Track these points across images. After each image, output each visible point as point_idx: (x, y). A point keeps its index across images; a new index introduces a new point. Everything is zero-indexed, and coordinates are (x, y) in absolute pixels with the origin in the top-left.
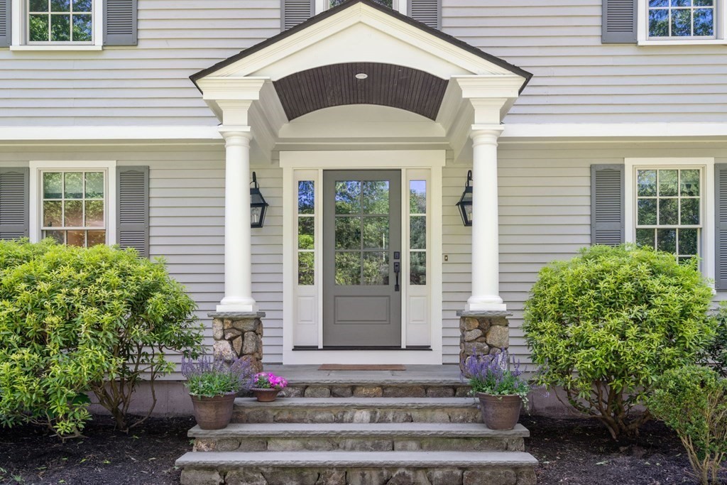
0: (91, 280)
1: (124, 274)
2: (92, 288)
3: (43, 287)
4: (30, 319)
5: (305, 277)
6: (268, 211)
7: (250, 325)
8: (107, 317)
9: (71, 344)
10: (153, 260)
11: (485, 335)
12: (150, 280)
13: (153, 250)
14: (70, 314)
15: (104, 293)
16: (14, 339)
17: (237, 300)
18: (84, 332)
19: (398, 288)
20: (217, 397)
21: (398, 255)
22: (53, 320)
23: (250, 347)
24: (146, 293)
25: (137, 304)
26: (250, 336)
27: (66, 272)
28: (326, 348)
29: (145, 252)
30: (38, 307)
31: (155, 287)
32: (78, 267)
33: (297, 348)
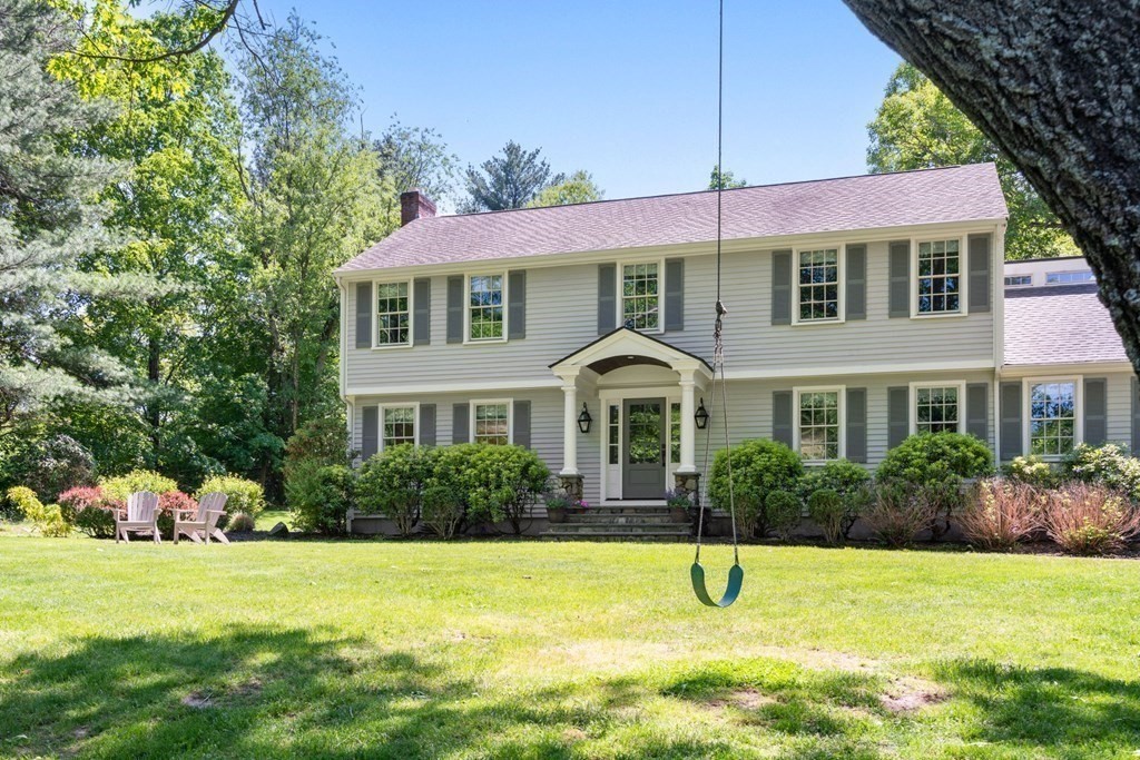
0: (506, 459)
1: (519, 457)
2: (507, 463)
3: (488, 462)
4: (483, 475)
5: (613, 459)
6: (593, 424)
7: (575, 480)
8: (513, 474)
9: (498, 487)
10: (532, 452)
11: (684, 484)
12: (530, 459)
13: (532, 446)
14: (498, 473)
15: (511, 464)
16: (477, 484)
17: (570, 468)
18: (504, 480)
19: (664, 465)
20: (556, 508)
21: (664, 446)
22: (492, 476)
23: (575, 491)
24: (528, 465)
25: (525, 470)
26: (575, 486)
27: (496, 456)
28: (624, 499)
29: (528, 447)
30: (486, 471)
31: (533, 463)
32: (501, 454)
33: (608, 499)
